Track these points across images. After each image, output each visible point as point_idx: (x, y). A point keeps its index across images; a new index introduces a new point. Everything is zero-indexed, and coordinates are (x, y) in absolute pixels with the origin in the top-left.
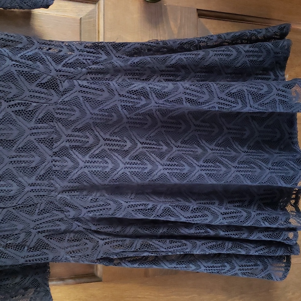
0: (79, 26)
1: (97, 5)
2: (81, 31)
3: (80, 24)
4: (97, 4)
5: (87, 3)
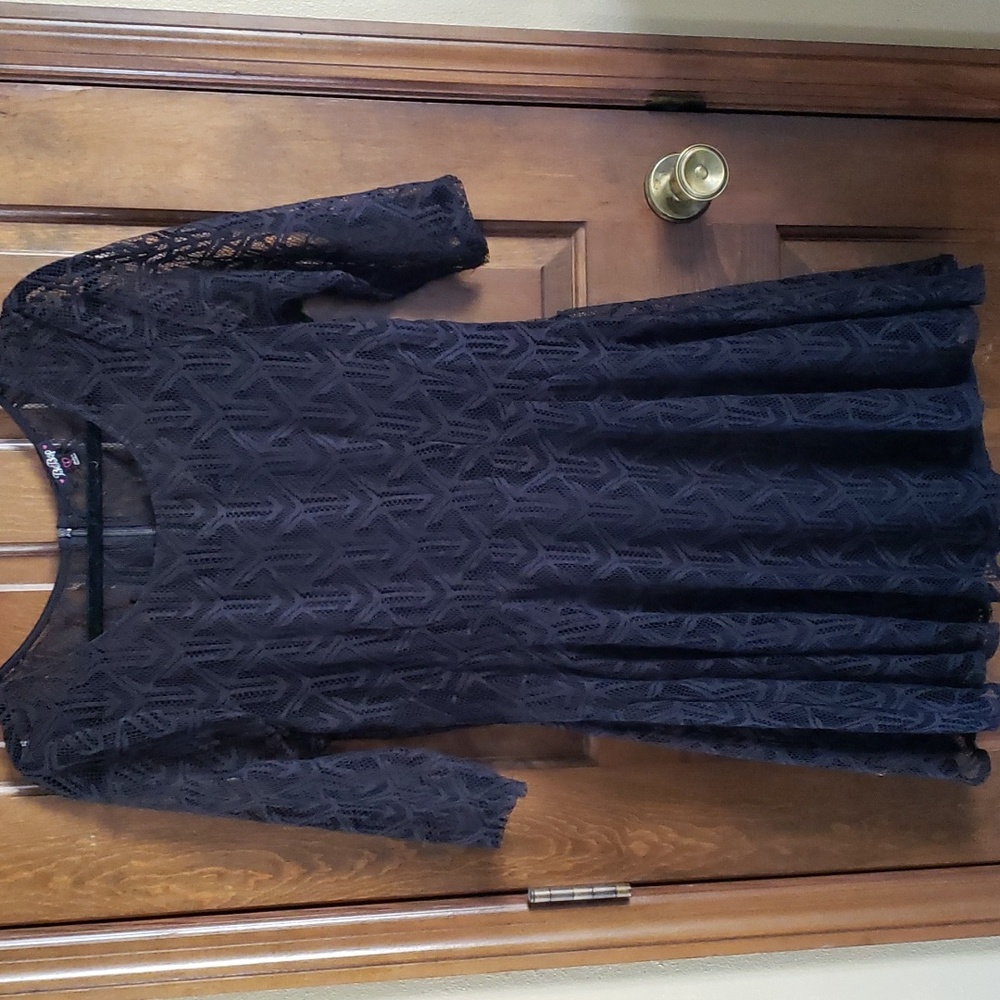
0: (540, 284)
1: (573, 241)
2: (542, 291)
3: (542, 279)
4: (573, 237)
5: (554, 237)
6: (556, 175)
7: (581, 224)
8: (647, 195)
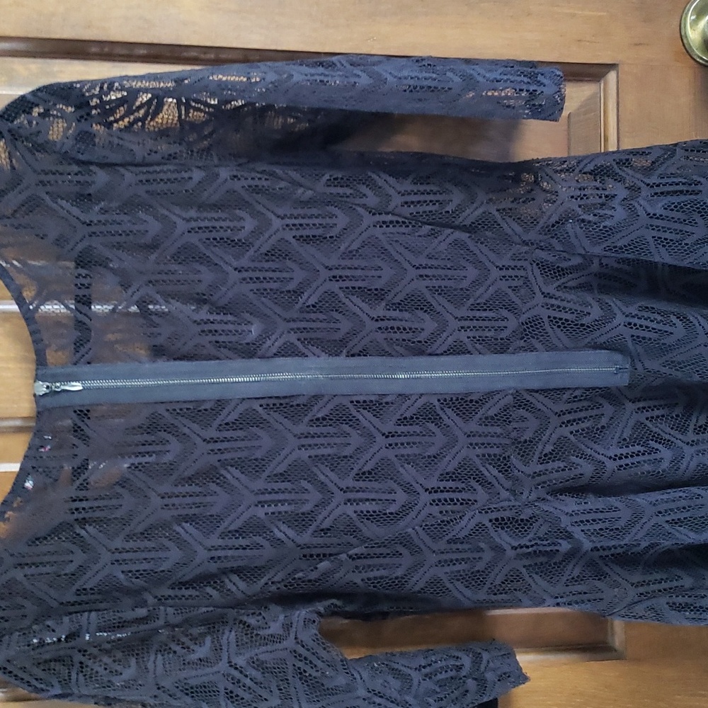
0: (566, 133)
1: (602, 85)
2: (569, 140)
3: (569, 127)
4: (602, 82)
5: (582, 81)
6: (587, 13)
7: (612, 66)
8: (682, 37)
